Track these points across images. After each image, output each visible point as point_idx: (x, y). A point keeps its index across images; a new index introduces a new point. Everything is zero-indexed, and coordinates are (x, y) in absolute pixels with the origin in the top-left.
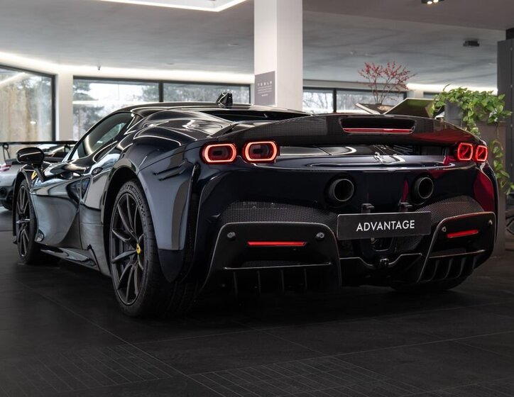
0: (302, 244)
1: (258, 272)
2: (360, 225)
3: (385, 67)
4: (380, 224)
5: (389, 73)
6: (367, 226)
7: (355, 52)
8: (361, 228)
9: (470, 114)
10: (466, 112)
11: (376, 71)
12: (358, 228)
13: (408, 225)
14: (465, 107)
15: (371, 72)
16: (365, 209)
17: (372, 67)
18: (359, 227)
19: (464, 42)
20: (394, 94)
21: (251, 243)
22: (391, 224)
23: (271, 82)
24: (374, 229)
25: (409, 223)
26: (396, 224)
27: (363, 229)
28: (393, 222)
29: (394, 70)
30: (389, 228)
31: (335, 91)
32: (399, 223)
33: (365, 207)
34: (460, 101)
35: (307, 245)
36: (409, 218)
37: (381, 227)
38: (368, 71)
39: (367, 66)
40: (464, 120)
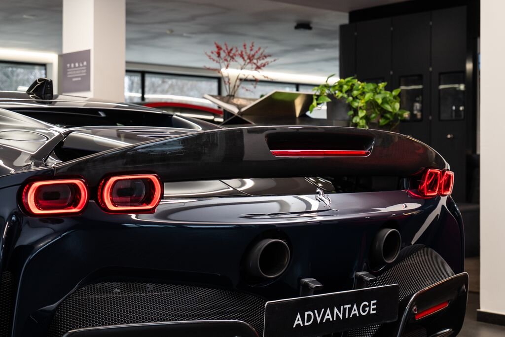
2: (299, 316)
3: (241, 49)
4: (328, 311)
5: (246, 58)
7: (172, 31)
8: (300, 322)
9: (362, 114)
10: (356, 112)
11: (229, 53)
12: (296, 322)
13: (367, 309)
14: (355, 104)
15: (223, 54)
16: (307, 289)
17: (224, 48)
18: (298, 321)
19: (295, 24)
20: (250, 83)
22: (345, 309)
23: (85, 63)
24: (319, 320)
25: (369, 306)
26: (350, 309)
27: (303, 323)
28: (347, 307)
29: (252, 53)
30: (341, 316)
31: (143, 74)
32: (355, 307)
33: (306, 285)
34: (349, 96)
36: (368, 296)
37: (330, 316)
38: (219, 54)
39: (218, 47)
40: (354, 121)
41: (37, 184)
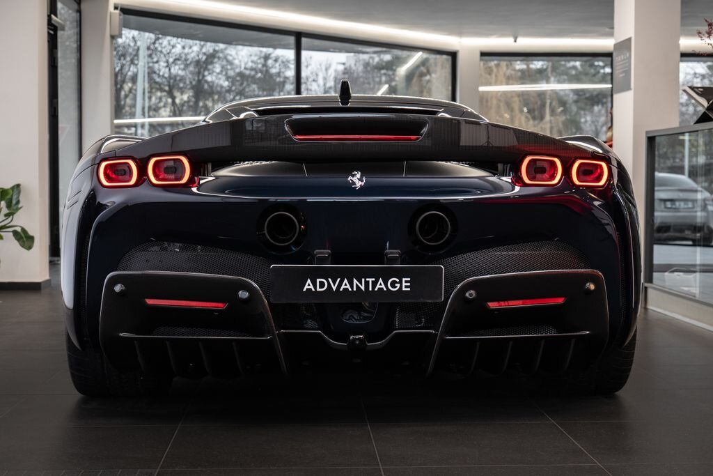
0: (220, 306)
1: (168, 343)
2: (309, 281)
6: (322, 285)
8: (311, 287)
12: (306, 287)
13: (398, 285)
18: (308, 285)
21: (150, 302)
22: (367, 283)
24: (334, 288)
25: (401, 282)
26: (374, 284)
27: (315, 287)
28: (370, 280)
30: (363, 288)
32: (381, 281)
35: (228, 307)
37: (348, 286)
41: (103, 165)
